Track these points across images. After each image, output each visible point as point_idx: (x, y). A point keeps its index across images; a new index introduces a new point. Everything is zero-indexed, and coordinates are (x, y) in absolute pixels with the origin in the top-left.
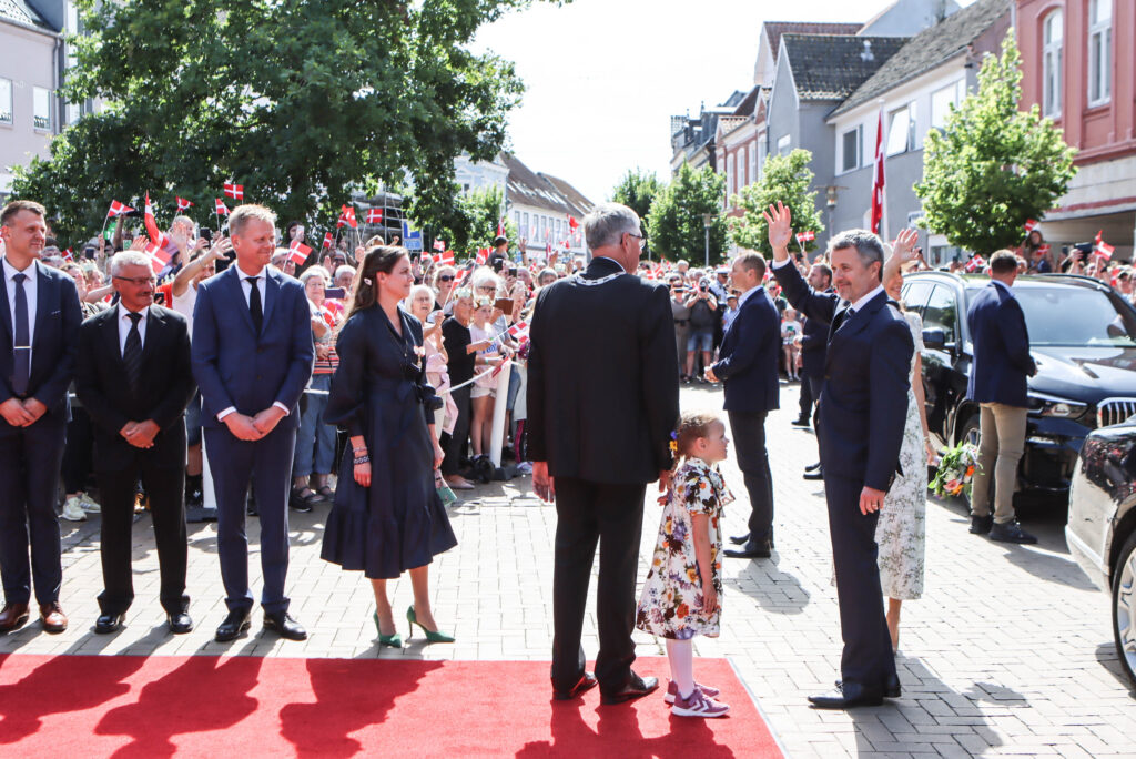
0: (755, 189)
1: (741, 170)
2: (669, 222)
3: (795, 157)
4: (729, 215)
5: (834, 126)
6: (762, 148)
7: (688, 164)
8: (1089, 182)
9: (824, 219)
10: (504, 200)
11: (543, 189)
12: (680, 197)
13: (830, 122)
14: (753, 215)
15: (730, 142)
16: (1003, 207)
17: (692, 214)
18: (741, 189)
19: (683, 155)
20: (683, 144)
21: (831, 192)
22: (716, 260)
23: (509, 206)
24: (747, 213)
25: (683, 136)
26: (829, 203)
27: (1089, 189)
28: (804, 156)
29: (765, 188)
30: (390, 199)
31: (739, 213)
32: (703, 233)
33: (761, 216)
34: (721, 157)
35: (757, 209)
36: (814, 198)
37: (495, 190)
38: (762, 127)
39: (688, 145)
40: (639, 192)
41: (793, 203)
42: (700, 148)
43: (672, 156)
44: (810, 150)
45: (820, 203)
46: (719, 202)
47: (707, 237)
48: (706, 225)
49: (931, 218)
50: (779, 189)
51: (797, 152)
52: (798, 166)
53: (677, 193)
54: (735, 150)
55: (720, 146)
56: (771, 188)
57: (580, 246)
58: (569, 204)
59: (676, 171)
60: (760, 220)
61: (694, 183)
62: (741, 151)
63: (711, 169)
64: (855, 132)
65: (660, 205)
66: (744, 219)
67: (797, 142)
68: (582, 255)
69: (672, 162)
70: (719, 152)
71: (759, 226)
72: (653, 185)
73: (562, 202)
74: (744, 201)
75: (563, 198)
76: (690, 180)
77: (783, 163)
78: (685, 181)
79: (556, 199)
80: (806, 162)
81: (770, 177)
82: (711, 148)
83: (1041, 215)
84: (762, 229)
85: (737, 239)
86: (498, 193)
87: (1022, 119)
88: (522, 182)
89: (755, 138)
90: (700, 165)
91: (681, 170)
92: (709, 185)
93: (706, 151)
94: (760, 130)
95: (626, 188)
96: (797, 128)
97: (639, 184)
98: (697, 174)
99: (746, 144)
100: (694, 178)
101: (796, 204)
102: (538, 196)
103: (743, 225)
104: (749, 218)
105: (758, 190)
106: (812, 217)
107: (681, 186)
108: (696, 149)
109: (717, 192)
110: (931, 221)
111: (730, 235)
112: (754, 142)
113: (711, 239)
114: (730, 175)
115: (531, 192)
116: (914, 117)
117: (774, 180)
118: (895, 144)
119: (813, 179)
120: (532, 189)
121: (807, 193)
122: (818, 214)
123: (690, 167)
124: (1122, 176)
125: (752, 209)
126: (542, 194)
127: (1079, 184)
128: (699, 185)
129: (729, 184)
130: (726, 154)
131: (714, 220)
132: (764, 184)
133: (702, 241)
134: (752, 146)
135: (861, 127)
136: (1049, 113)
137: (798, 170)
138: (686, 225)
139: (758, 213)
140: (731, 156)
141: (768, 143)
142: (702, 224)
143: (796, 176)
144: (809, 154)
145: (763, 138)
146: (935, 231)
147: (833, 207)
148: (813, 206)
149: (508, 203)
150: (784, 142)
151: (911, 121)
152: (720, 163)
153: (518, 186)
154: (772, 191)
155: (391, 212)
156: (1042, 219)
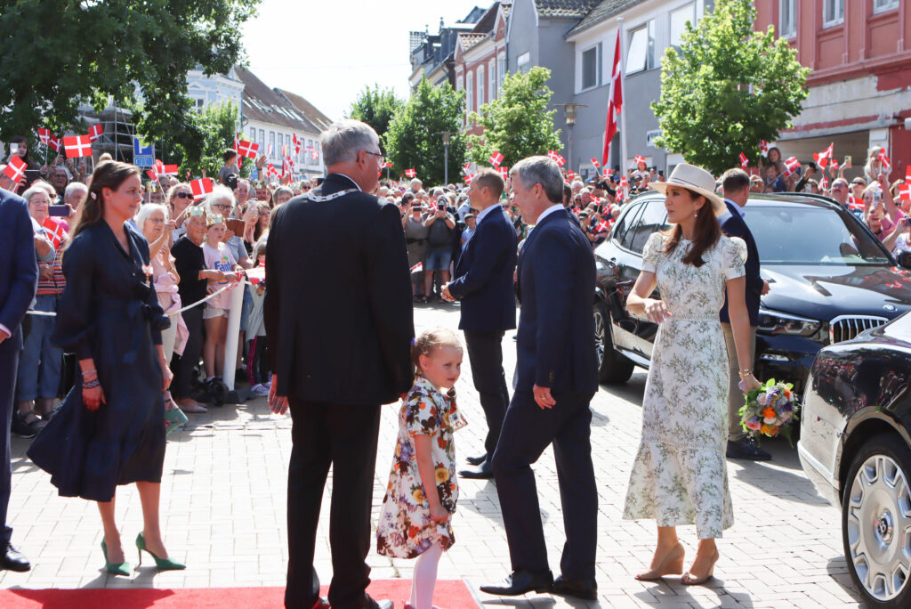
0: (495, 106)
1: (480, 87)
2: (408, 140)
3: (534, 75)
4: (469, 133)
5: (573, 43)
6: (501, 66)
7: (427, 82)
8: (824, 103)
9: (563, 138)
10: (239, 116)
11: (279, 106)
12: (418, 115)
13: (569, 40)
14: (492, 133)
15: (470, 59)
16: (739, 125)
17: (430, 132)
18: (480, 106)
19: (422, 71)
20: (423, 61)
21: (570, 110)
22: (456, 177)
23: (244, 123)
24: (485, 131)
25: (422, 52)
26: (568, 121)
27: (823, 108)
28: (542, 74)
29: (503, 106)
30: (121, 114)
31: (478, 131)
32: (443, 151)
33: (500, 134)
34: (460, 74)
35: (496, 127)
36: (552, 116)
37: (230, 106)
38: (502, 43)
39: (426, 62)
40: (378, 108)
41: (532, 121)
42: (440, 65)
43: (411, 73)
44: (549, 68)
45: (559, 121)
46: (459, 120)
47: (446, 155)
48: (445, 143)
49: (669, 137)
50: (518, 107)
51: (536, 69)
52: (538, 83)
53: (416, 111)
54: (474, 68)
55: (460, 63)
56: (510, 106)
57: (318, 164)
58: (306, 121)
59: (415, 88)
60: (499, 138)
61: (433, 100)
62: (481, 68)
63: (450, 86)
64: (594, 49)
65: (398, 121)
66: (483, 137)
67: (537, 59)
68: (319, 173)
69: (410, 79)
70: (459, 69)
71: (498, 144)
72: (391, 102)
73: (299, 118)
74: (482, 119)
75: (300, 114)
76: (429, 97)
77: (522, 81)
78: (424, 98)
79: (293, 115)
80: (545, 79)
81: (509, 95)
82: (450, 65)
83: (777, 135)
84: (500, 147)
85: (476, 157)
86: (233, 109)
87: (758, 39)
88: (258, 98)
89: (495, 55)
90: (439, 82)
91: (420, 87)
92: (448, 102)
93: (446, 69)
94: (499, 48)
95: (364, 105)
96: (536, 46)
97: (376, 101)
98: (436, 91)
99: (485, 61)
100: (433, 96)
101: (535, 122)
102: (275, 112)
103: (482, 143)
104: (488, 136)
105: (498, 108)
106: (552, 135)
107: (419, 104)
108: (435, 66)
109: (458, 109)
110: (669, 140)
111: (469, 153)
112: (493, 59)
113: (451, 158)
114: (469, 92)
115: (267, 108)
116: (653, 36)
117: (513, 98)
118: (634, 61)
119: (552, 96)
120: (268, 105)
121: (546, 111)
122: (556, 133)
123: (429, 84)
124: (855, 97)
125: (491, 126)
126: (279, 111)
127: (815, 105)
128: (438, 102)
129: (468, 102)
130: (466, 71)
131: (454, 138)
132: (503, 101)
133: (440, 159)
134: (492, 63)
135: (600, 45)
136: (784, 34)
137: (537, 88)
138: (425, 143)
139: (499, 130)
140: (470, 73)
141: (507, 60)
142: (442, 142)
143: (535, 94)
144: (548, 72)
145: (502, 55)
146: (672, 150)
147: (571, 125)
148: (552, 124)
149: (243, 119)
150: (523, 59)
151: (650, 39)
152: (459, 80)
153: (254, 101)
154: (511, 109)
155: (121, 128)
156: (777, 138)
